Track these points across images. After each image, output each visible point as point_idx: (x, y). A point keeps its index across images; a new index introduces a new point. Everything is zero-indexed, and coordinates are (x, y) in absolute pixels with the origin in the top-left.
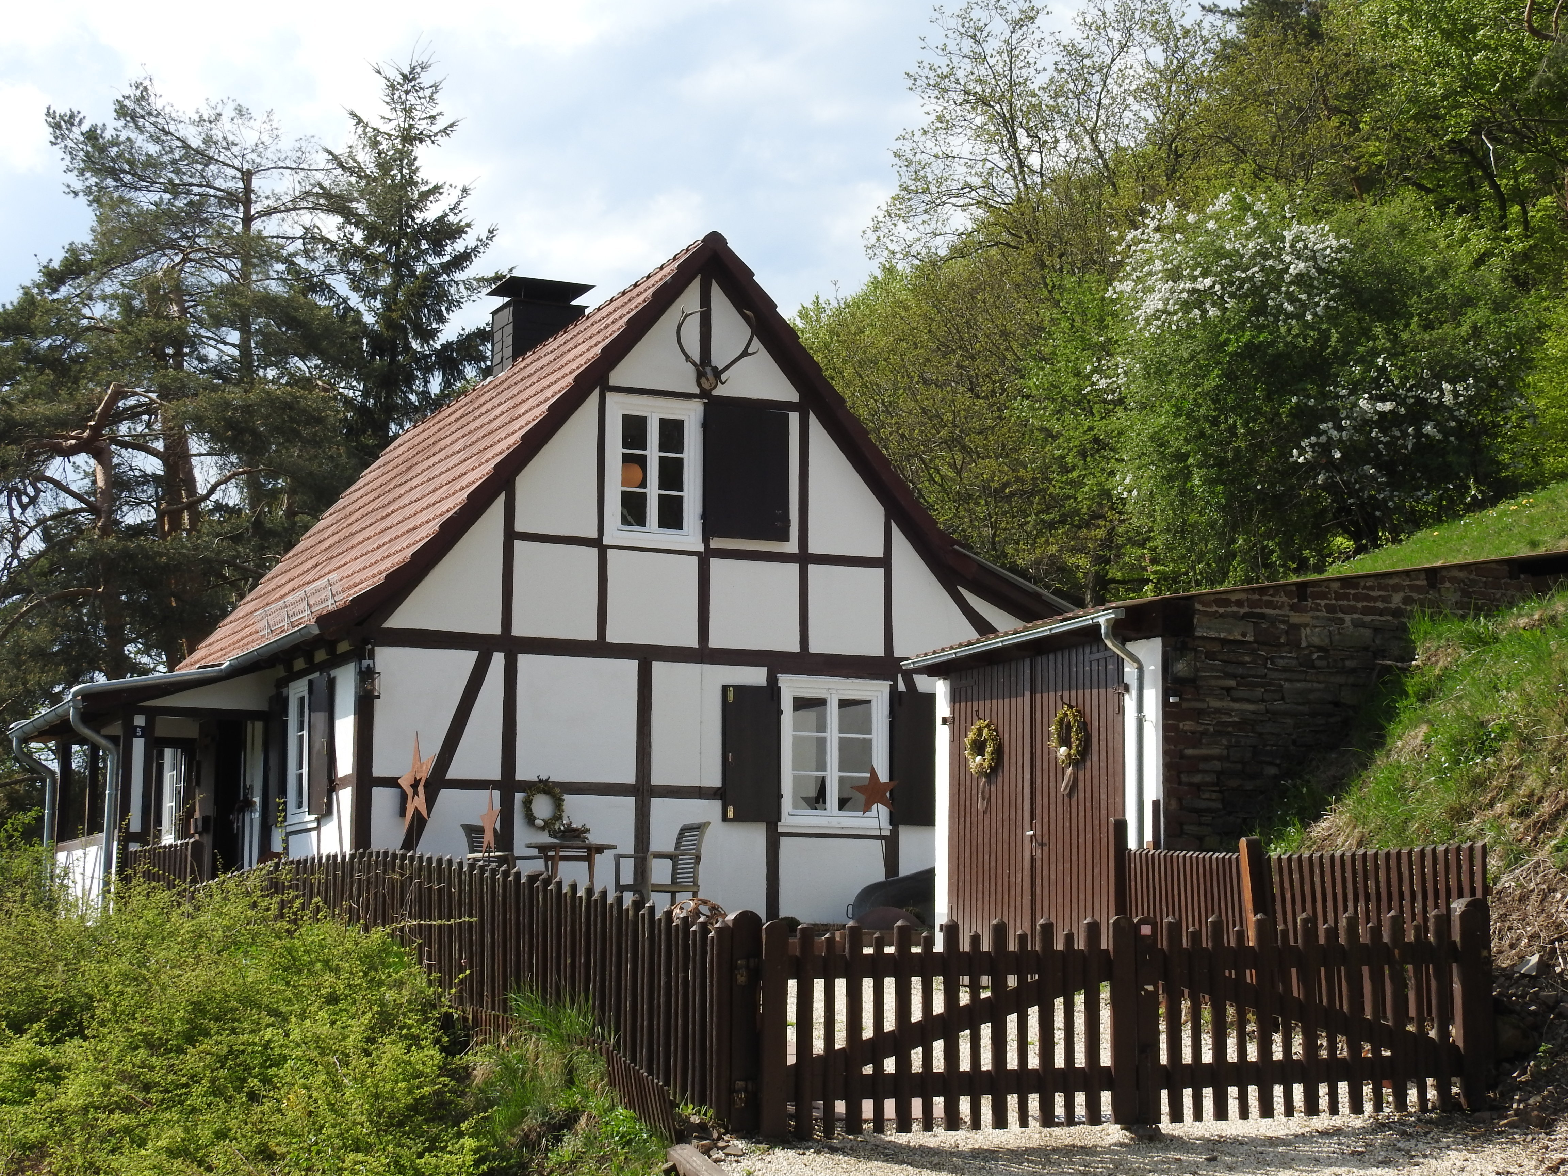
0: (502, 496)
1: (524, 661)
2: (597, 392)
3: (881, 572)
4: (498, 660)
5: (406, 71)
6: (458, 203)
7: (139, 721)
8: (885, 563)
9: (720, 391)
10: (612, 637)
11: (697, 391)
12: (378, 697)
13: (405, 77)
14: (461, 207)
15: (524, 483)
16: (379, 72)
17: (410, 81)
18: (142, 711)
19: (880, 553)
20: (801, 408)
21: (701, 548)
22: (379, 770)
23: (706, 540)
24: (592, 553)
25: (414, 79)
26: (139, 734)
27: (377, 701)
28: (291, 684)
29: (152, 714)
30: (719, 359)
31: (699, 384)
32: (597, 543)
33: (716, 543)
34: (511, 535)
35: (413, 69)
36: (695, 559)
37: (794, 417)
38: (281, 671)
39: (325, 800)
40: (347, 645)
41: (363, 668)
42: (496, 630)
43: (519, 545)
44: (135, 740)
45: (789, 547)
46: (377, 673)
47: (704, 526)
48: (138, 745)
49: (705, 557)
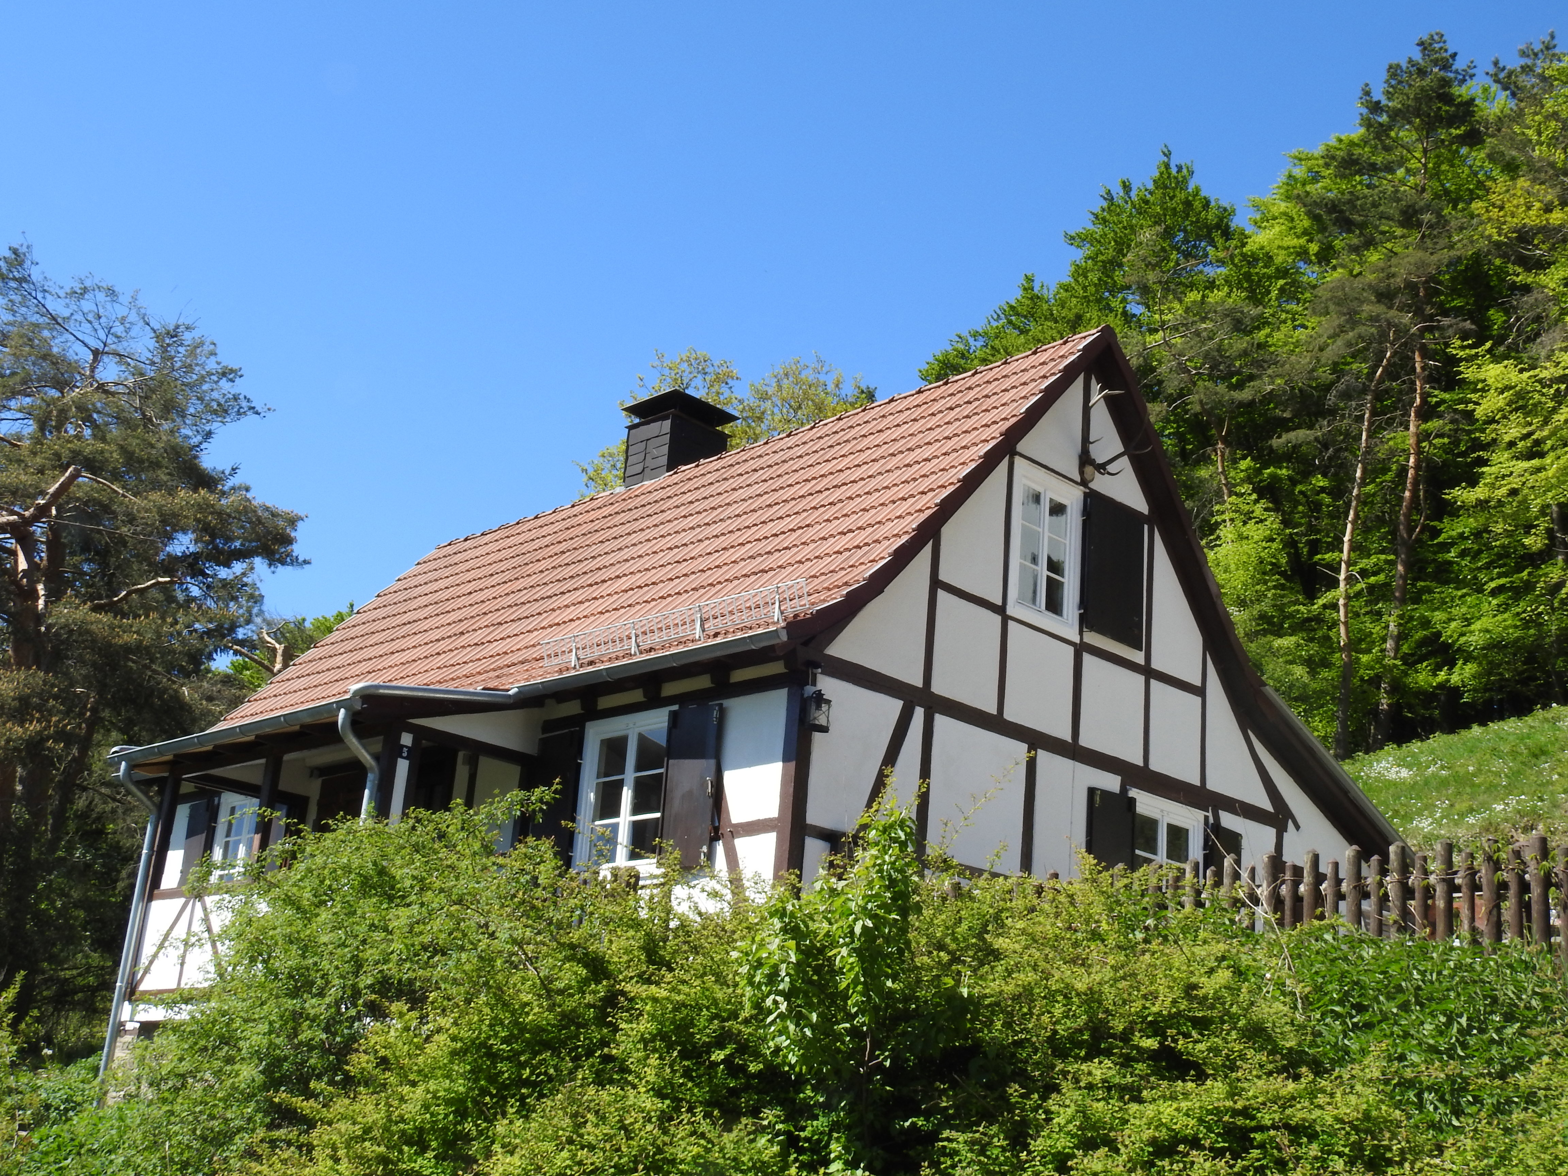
0: (931, 541)
1: (941, 722)
2: (1008, 454)
3: (1199, 700)
4: (919, 713)
7: (407, 739)
8: (1200, 691)
9: (1101, 484)
10: (1009, 714)
11: (1079, 480)
12: (824, 729)
15: (947, 534)
18: (412, 729)
19: (1197, 682)
20: (1149, 520)
21: (1077, 639)
22: (814, 817)
23: (1081, 633)
24: (998, 619)
26: (405, 755)
27: (817, 736)
28: (588, 725)
29: (420, 733)
30: (1097, 454)
31: (1082, 473)
32: (1000, 610)
33: (1090, 638)
34: (936, 584)
36: (1071, 649)
37: (1146, 527)
38: (573, 708)
39: (705, 849)
40: (776, 668)
41: (802, 695)
42: (919, 682)
43: (941, 594)
44: (400, 761)
45: (1138, 657)
46: (828, 702)
47: (1081, 616)
48: (403, 767)
49: (1080, 649)
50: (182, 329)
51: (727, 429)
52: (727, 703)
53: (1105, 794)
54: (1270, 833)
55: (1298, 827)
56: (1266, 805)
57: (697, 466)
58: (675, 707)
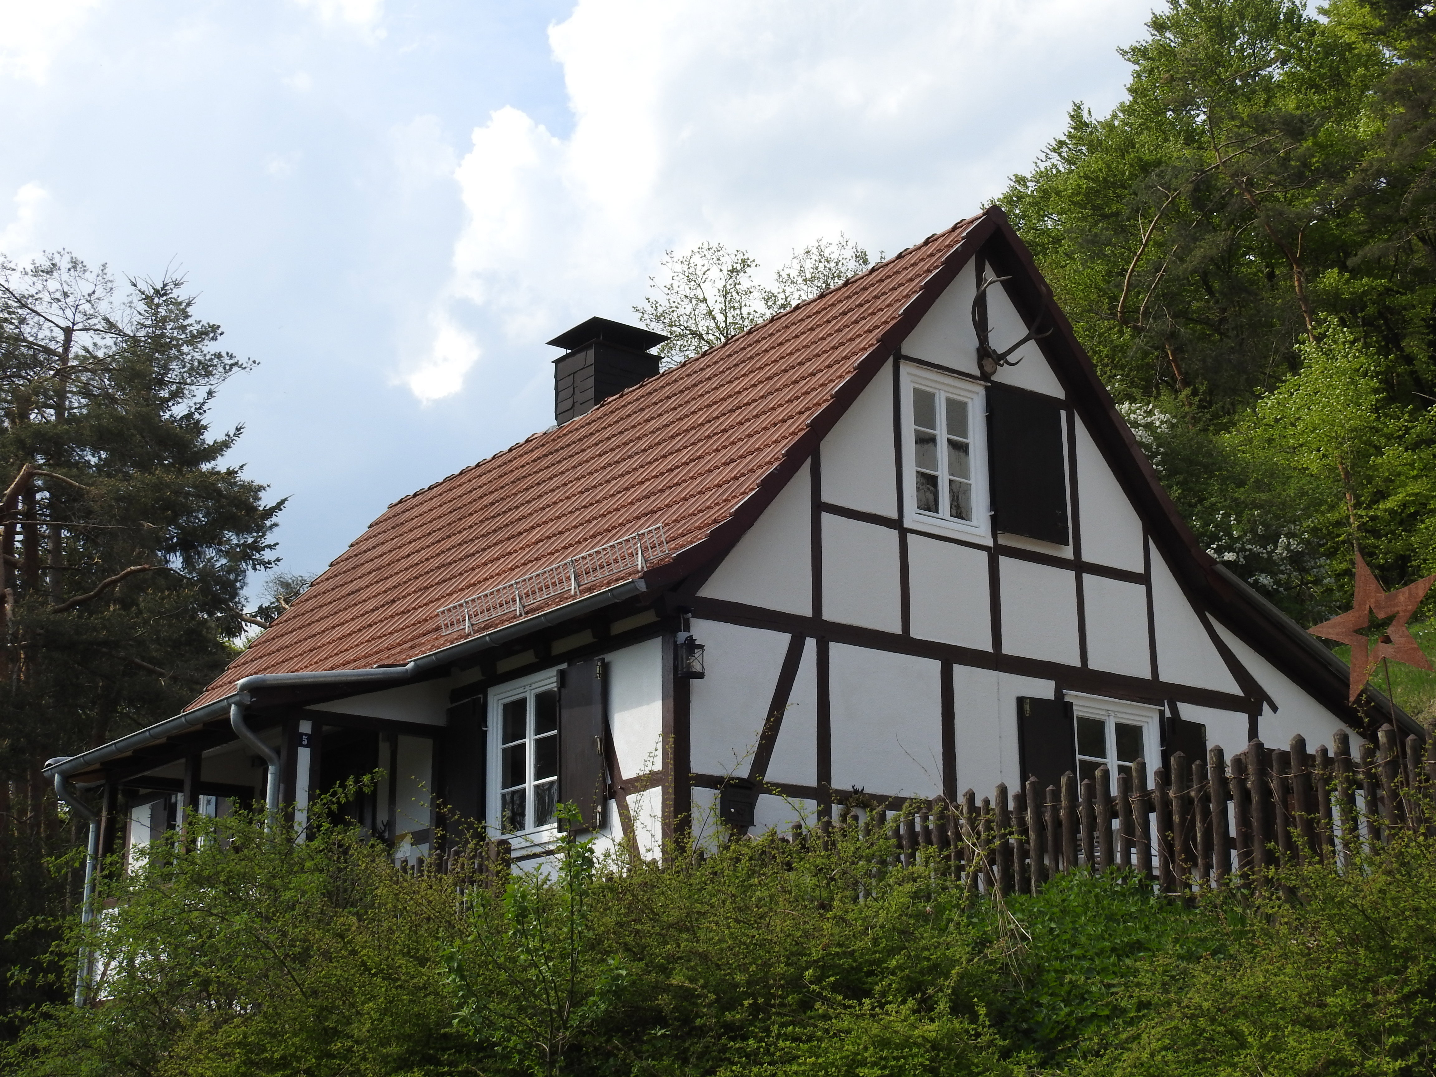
0: (809, 461)
1: (837, 650)
2: (890, 360)
3: (1143, 588)
4: (810, 645)
5: (159, 286)
6: (203, 404)
7: (305, 727)
8: (1144, 579)
9: (1005, 376)
10: (916, 633)
11: (979, 373)
12: (701, 675)
13: (157, 291)
14: (205, 408)
15: (828, 448)
16: (135, 285)
17: (162, 296)
18: (310, 716)
19: (1140, 569)
20: (1066, 405)
21: (990, 543)
22: (698, 766)
23: (994, 536)
24: (895, 534)
25: (165, 294)
26: (305, 743)
27: (694, 683)
28: (490, 690)
29: (320, 719)
30: (998, 343)
31: (981, 366)
32: (896, 524)
33: (1005, 540)
34: (819, 507)
35: (165, 285)
36: (985, 555)
37: (1063, 413)
38: (474, 675)
39: (599, 809)
40: (649, 617)
41: (675, 642)
42: (807, 612)
43: (826, 518)
44: (300, 749)
45: (1067, 553)
46: (701, 647)
47: (993, 519)
48: (304, 756)
49: (994, 554)
50: (170, 287)
51: (655, 352)
52: (608, 657)
53: (1036, 702)
54: (1242, 719)
55: (1274, 708)
56: (1234, 689)
57: (621, 396)
58: (564, 666)
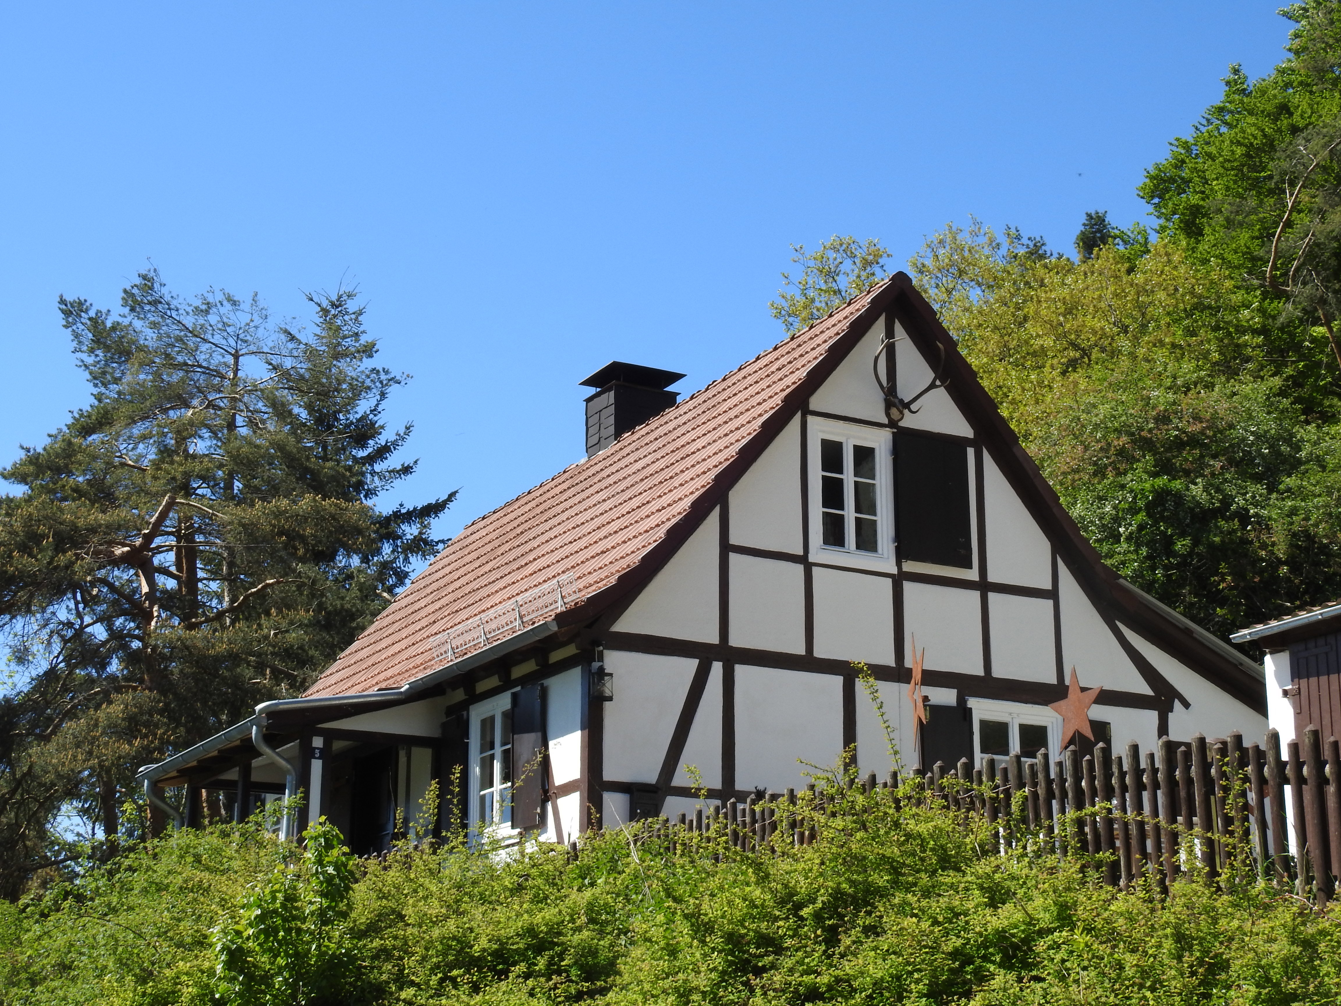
0: (717, 509)
1: (741, 671)
2: (799, 415)
3: (1050, 603)
4: (717, 668)
5: (334, 298)
6: (377, 406)
7: (318, 742)
8: (1053, 594)
9: (909, 421)
10: (820, 652)
11: (886, 421)
12: (610, 699)
15: (737, 498)
17: (337, 307)
18: (321, 732)
19: (1048, 585)
20: (976, 443)
21: (894, 571)
22: (609, 774)
23: (899, 564)
24: (799, 569)
25: (340, 305)
26: (317, 755)
27: (607, 705)
28: (471, 707)
29: (330, 735)
30: (905, 392)
31: (888, 414)
32: (802, 559)
33: (910, 566)
34: (726, 548)
36: (889, 581)
37: (971, 452)
38: (459, 695)
39: (539, 810)
40: (570, 650)
41: (590, 671)
42: (714, 639)
43: (733, 557)
44: (313, 760)
45: (973, 575)
47: (897, 549)
48: (317, 766)
49: (898, 581)
50: (345, 298)
51: (671, 388)
52: (546, 682)
53: (937, 709)
54: (1152, 717)
55: (1186, 705)
56: (1144, 689)
58: (518, 689)
